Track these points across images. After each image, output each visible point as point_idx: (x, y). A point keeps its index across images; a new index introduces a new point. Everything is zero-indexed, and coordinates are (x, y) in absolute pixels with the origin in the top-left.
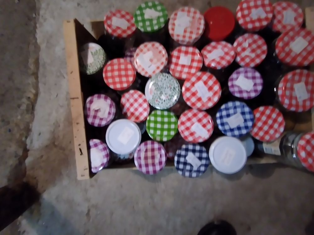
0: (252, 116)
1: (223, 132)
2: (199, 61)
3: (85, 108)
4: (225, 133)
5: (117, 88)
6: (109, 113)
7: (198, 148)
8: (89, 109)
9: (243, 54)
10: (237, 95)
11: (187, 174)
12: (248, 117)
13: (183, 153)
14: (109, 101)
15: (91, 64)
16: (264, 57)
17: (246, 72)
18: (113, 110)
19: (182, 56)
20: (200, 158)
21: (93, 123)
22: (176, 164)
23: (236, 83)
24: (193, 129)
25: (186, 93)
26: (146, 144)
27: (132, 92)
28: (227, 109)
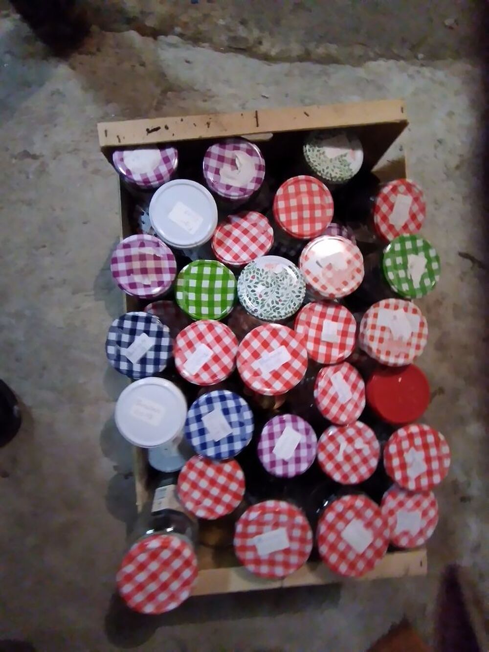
0: (225, 456)
1: (195, 403)
2: (328, 356)
3: (238, 139)
4: (193, 406)
5: (277, 201)
6: (228, 187)
7: (164, 355)
8: (238, 149)
9: (341, 439)
10: (265, 431)
11: (113, 336)
12: (225, 448)
13: (154, 328)
14: (252, 187)
15: (324, 153)
16: (337, 477)
17: (309, 446)
18: (235, 195)
19: (339, 326)
20: (143, 361)
21: (209, 155)
22: (131, 314)
23: (289, 428)
24: (201, 347)
25: (268, 330)
26: (169, 258)
27: (271, 231)
28: (238, 409)
